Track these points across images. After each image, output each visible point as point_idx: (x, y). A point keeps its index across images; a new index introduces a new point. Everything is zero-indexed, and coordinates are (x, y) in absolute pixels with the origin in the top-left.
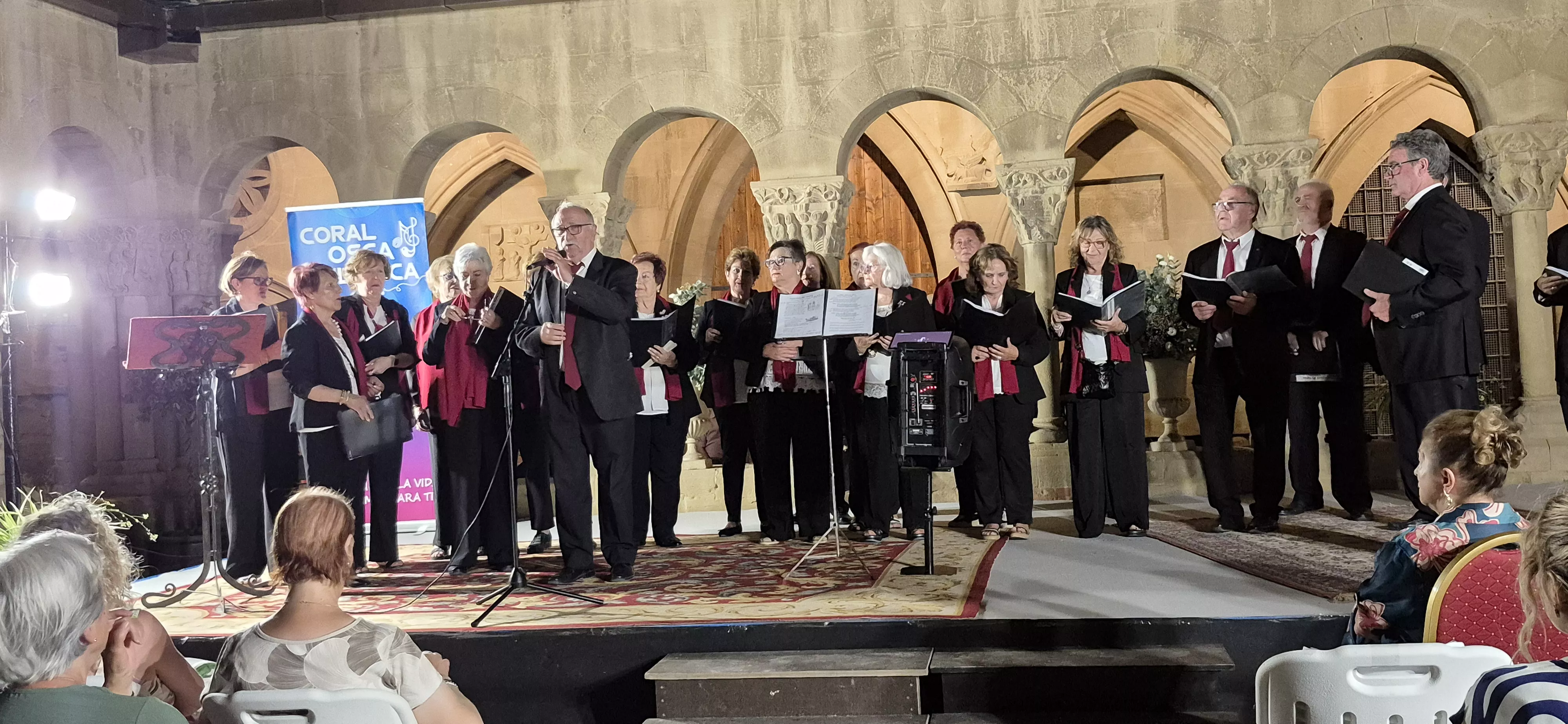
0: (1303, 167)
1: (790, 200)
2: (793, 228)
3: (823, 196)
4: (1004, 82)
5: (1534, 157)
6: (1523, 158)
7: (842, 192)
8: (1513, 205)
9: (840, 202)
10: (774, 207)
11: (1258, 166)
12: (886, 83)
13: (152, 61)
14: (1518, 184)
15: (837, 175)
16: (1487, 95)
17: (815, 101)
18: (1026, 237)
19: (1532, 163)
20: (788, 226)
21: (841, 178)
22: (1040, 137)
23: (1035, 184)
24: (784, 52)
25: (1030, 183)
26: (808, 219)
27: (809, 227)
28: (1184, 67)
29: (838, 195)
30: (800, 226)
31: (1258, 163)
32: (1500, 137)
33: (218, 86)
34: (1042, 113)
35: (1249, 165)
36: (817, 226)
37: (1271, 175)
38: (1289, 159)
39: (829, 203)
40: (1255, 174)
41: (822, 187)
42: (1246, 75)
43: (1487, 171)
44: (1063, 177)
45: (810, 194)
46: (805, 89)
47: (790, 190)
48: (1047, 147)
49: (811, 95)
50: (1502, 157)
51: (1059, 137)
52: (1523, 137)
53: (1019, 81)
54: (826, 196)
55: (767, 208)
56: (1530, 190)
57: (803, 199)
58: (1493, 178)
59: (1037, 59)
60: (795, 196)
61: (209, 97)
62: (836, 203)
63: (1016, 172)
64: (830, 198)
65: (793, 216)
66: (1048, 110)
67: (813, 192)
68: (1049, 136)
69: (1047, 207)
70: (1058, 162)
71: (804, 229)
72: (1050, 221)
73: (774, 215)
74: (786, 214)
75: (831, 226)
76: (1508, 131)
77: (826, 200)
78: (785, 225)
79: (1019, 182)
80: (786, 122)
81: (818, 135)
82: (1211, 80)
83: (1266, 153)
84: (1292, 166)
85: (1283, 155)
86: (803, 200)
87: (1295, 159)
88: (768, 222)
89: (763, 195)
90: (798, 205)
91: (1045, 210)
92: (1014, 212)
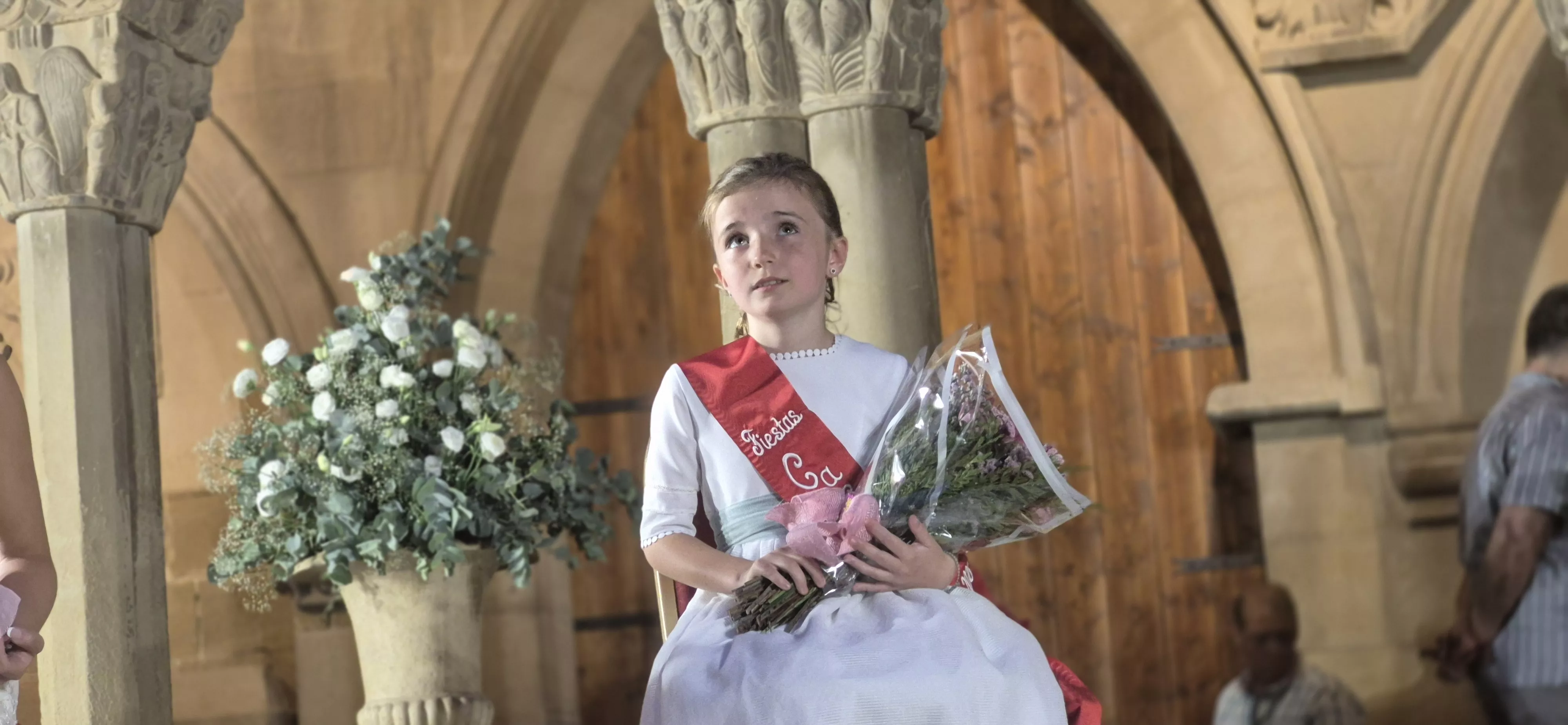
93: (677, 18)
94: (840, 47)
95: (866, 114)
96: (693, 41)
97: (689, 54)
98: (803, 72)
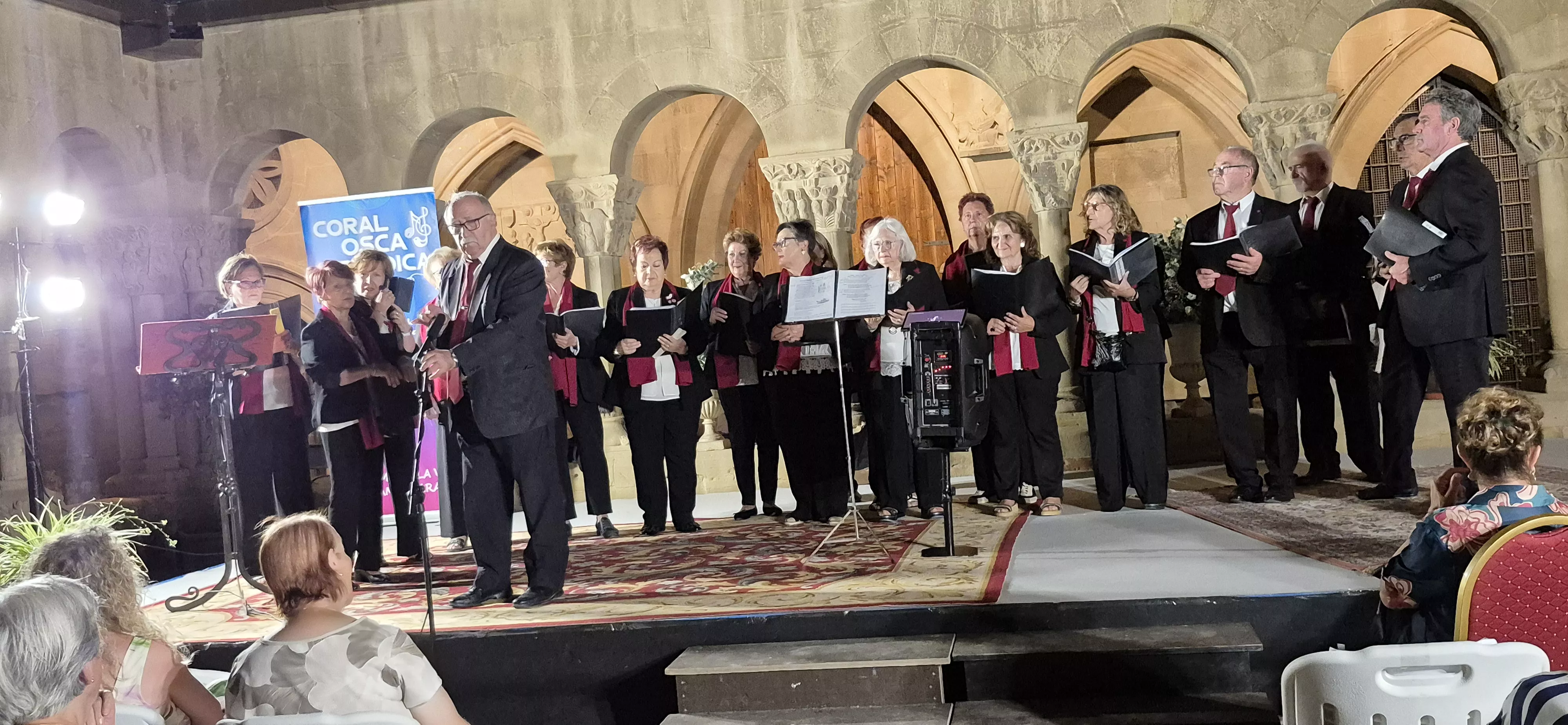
0: (1321, 123)
1: (799, 176)
2: (803, 203)
3: (832, 170)
4: (1012, 47)
5: (1559, 104)
6: (1548, 106)
7: (851, 164)
8: (1538, 153)
9: (850, 176)
10: (783, 183)
11: (1275, 122)
12: (893, 53)
13: (156, 58)
14: (1543, 131)
15: (847, 147)
16: (1509, 41)
17: (821, 73)
18: (1040, 204)
19: (1557, 111)
20: (798, 202)
21: (850, 151)
22: (1051, 102)
23: (1047, 150)
24: (788, 25)
25: (1042, 149)
26: (817, 194)
27: (820, 202)
28: (1197, 24)
29: (848, 169)
30: (810, 201)
31: (1275, 120)
32: (1523, 86)
33: (223, 81)
34: (1052, 77)
35: (1266, 123)
36: (828, 201)
37: (1289, 132)
38: (1306, 114)
39: (839, 177)
40: (1272, 132)
41: (831, 161)
42: (1260, 29)
43: (1511, 120)
44: (1076, 142)
45: (819, 169)
46: (811, 61)
47: (798, 165)
48: (1058, 112)
49: (817, 67)
50: (1526, 105)
51: (1070, 101)
52: (1548, 83)
53: (1028, 45)
54: (836, 170)
55: (776, 184)
56: (1556, 138)
57: (812, 174)
58: (1517, 127)
59: (1046, 21)
60: (804, 172)
61: (215, 91)
62: (846, 177)
63: (1028, 139)
64: (840, 171)
65: (803, 192)
66: (1058, 73)
67: (822, 167)
68: (1060, 101)
69: (1060, 172)
70: (1071, 127)
71: (814, 204)
72: (1064, 187)
73: (784, 191)
74: (795, 189)
75: (842, 200)
76: (1533, 78)
77: (835, 174)
78: (795, 201)
79: (1031, 148)
80: (792, 96)
81: (827, 109)
82: (1225, 36)
83: (1283, 110)
84: (1310, 122)
85: (1300, 111)
86: (812, 176)
87: (1313, 115)
88: (777, 198)
89: (772, 171)
90: (808, 180)
91: (1059, 177)
92: (1027, 179)
93: (780, 205)
94: (828, 215)
95: (835, 234)
96: (785, 212)
97: (783, 215)
98: (816, 221)
